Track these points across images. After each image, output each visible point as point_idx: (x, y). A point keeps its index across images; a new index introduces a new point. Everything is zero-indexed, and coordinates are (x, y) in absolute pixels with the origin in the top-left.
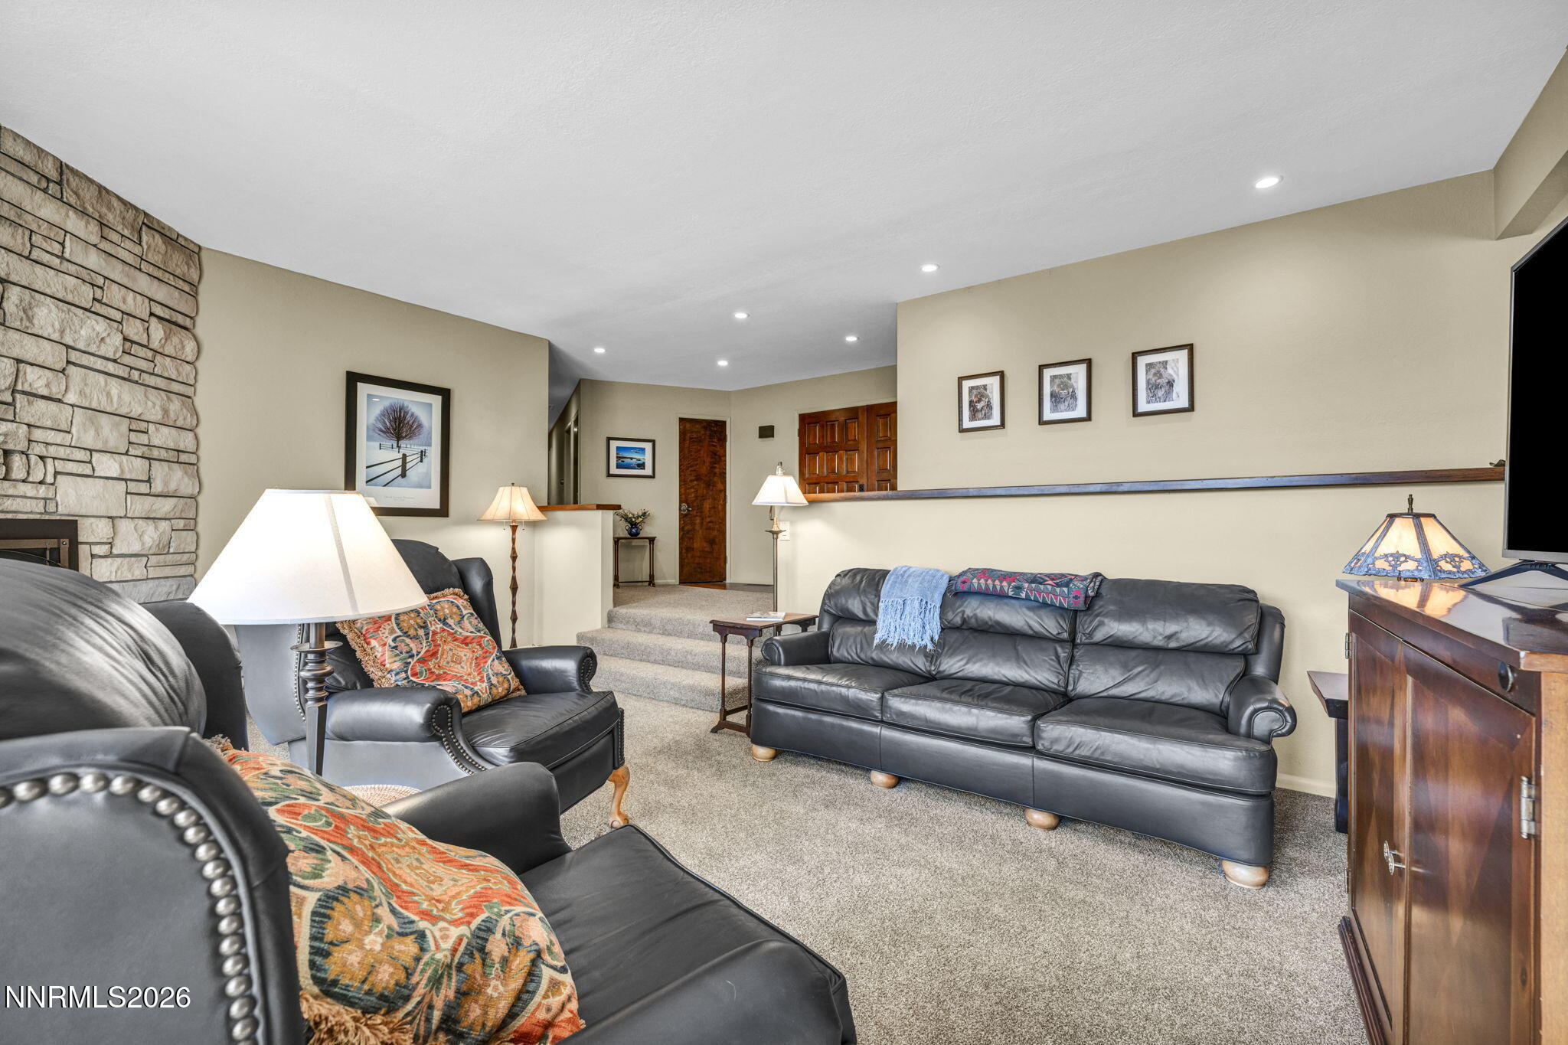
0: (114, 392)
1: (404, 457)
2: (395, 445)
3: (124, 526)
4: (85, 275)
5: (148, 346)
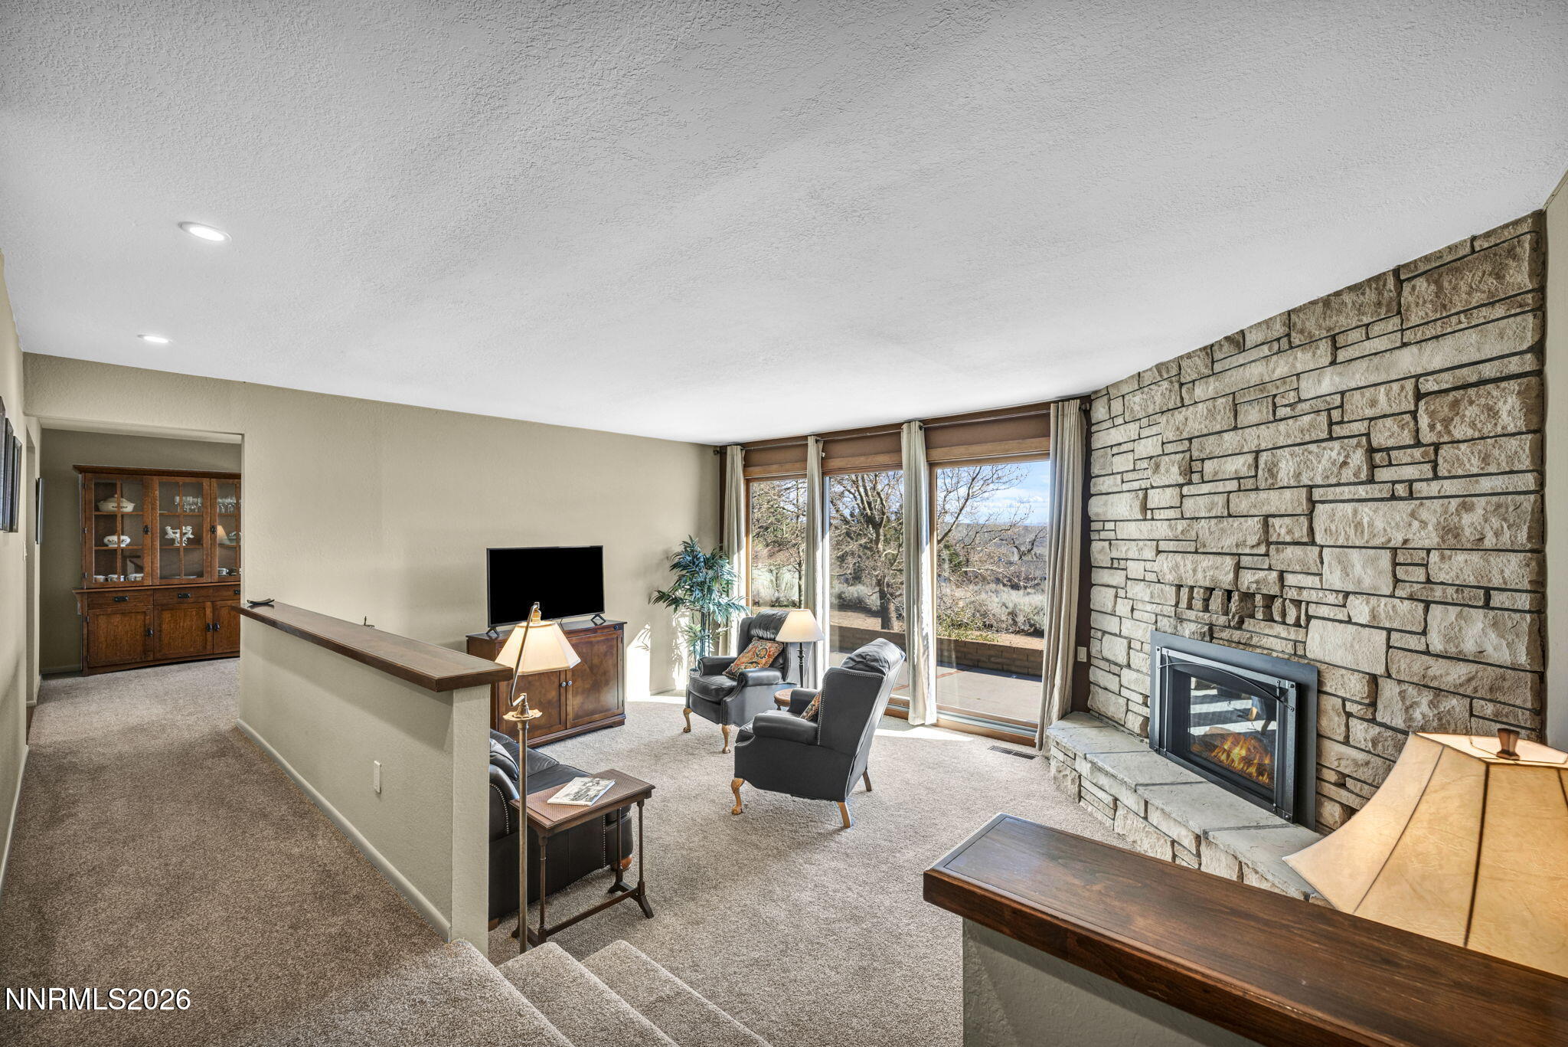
3: (1388, 689)
4: (1321, 405)
5: (1418, 444)
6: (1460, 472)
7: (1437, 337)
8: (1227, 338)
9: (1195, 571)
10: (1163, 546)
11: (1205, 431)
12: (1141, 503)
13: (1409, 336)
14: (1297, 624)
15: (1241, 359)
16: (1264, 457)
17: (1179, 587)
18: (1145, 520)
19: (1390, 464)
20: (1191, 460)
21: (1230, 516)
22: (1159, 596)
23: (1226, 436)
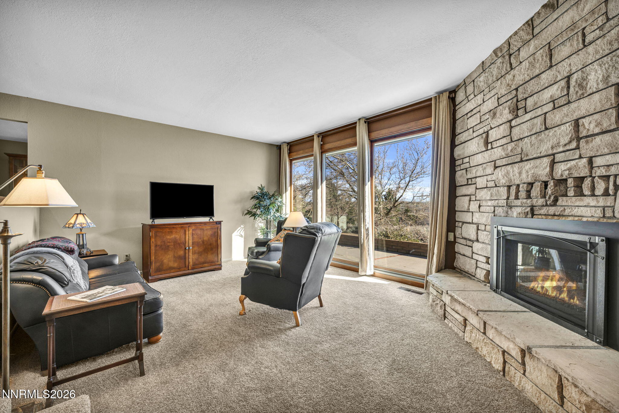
9: (520, 173)
11: (528, 79)
12: (485, 140)
14: (606, 194)
15: (556, 14)
16: (575, 77)
17: (509, 187)
18: (487, 150)
20: (517, 101)
21: (546, 129)
22: (496, 195)
23: (543, 75)
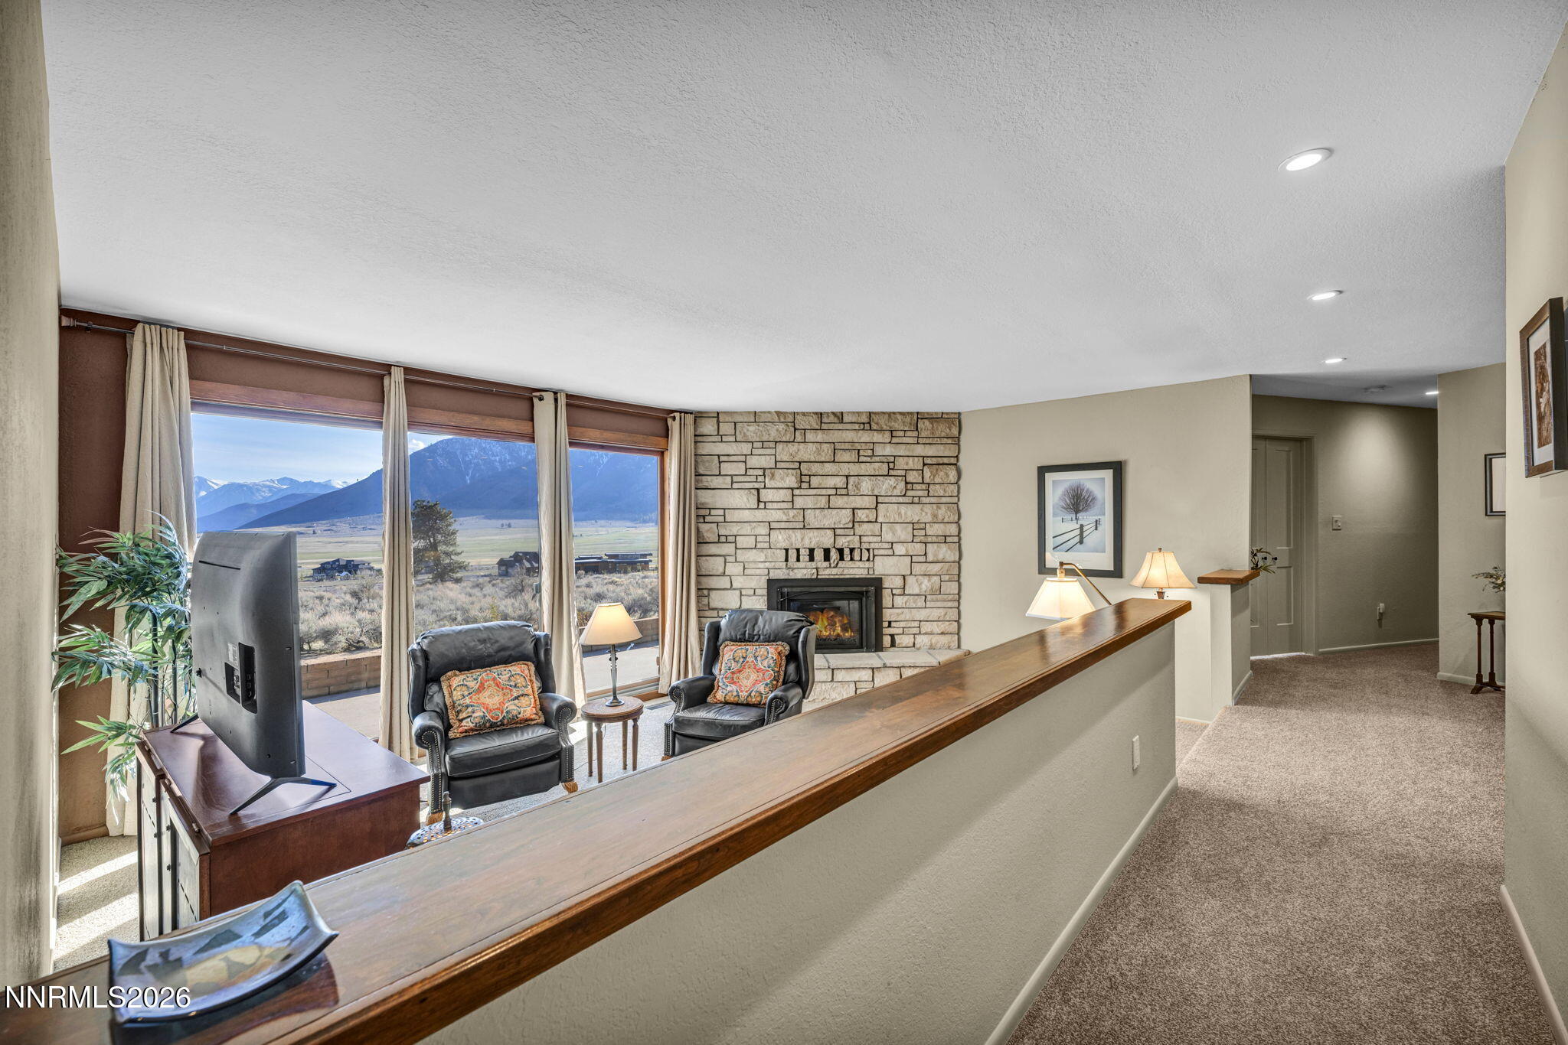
0: (903, 512)
1: (1082, 526)
2: (1074, 518)
3: (910, 580)
4: (885, 460)
5: (923, 483)
6: (936, 495)
7: (930, 444)
8: (833, 413)
10: (773, 525)
11: (813, 459)
12: (756, 498)
13: (920, 441)
14: (868, 560)
15: (841, 426)
16: (851, 480)
17: (787, 550)
18: (758, 508)
19: (912, 490)
20: (801, 474)
21: (829, 508)
22: (772, 557)
23: (827, 465)
